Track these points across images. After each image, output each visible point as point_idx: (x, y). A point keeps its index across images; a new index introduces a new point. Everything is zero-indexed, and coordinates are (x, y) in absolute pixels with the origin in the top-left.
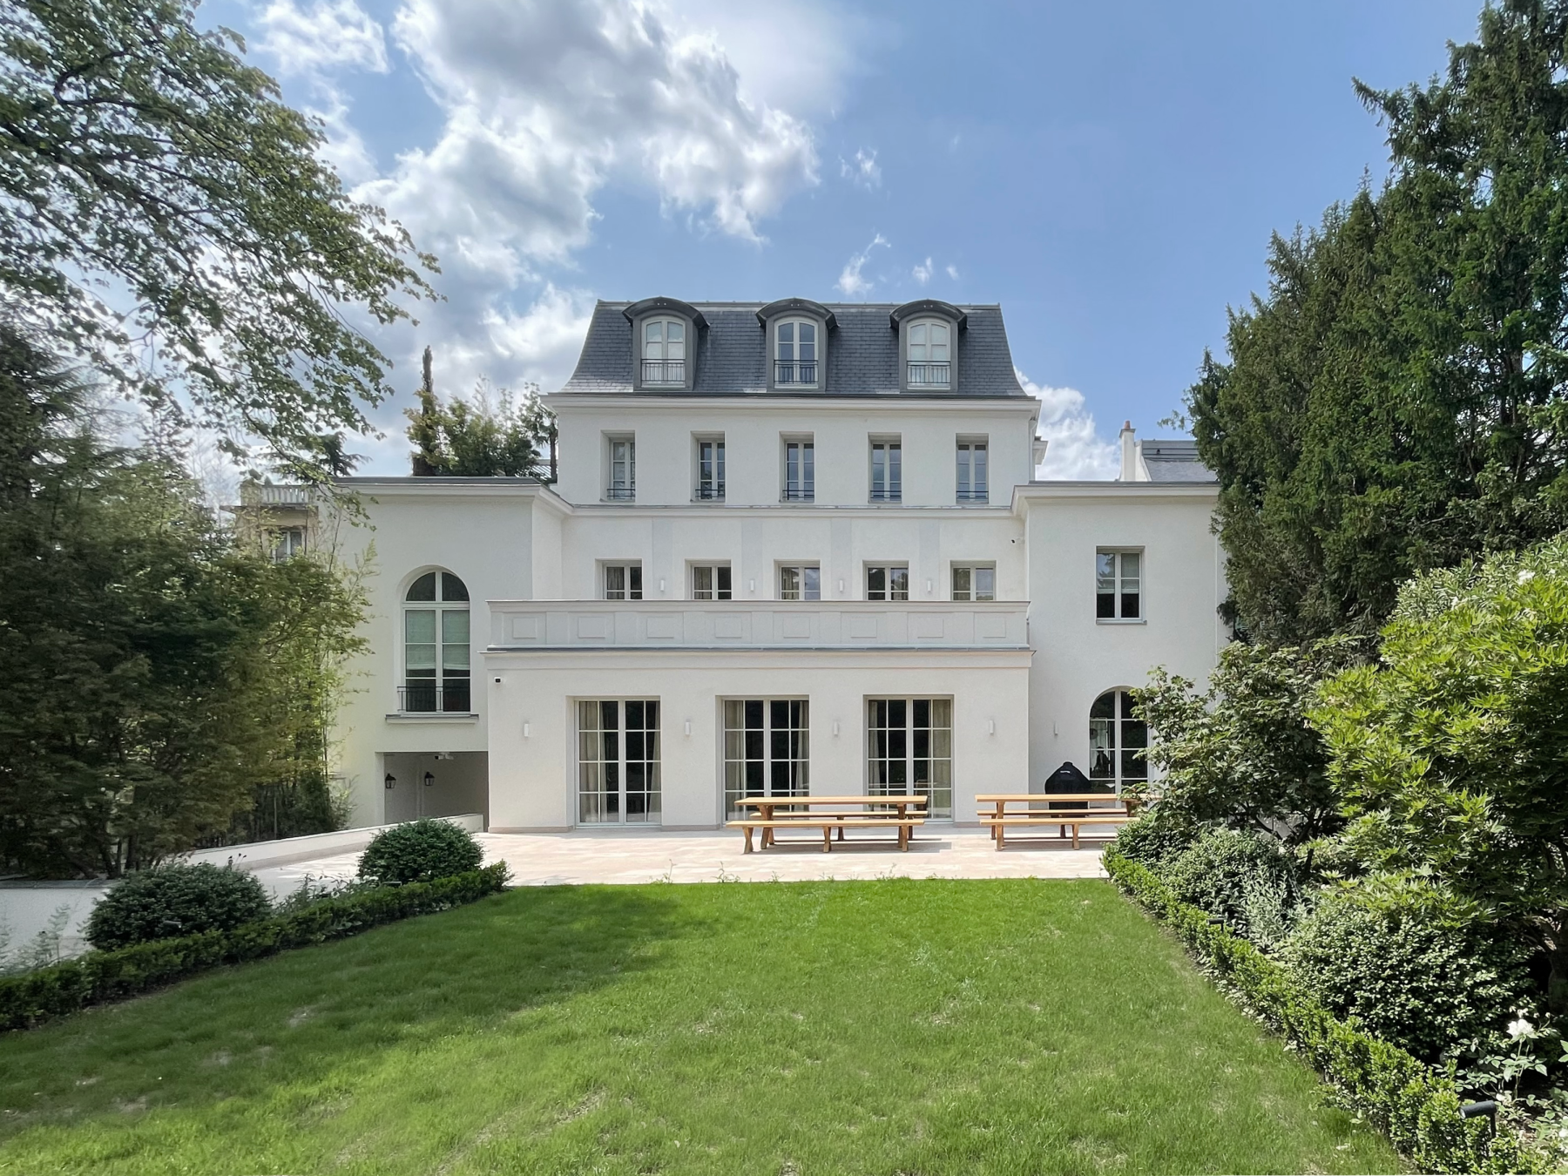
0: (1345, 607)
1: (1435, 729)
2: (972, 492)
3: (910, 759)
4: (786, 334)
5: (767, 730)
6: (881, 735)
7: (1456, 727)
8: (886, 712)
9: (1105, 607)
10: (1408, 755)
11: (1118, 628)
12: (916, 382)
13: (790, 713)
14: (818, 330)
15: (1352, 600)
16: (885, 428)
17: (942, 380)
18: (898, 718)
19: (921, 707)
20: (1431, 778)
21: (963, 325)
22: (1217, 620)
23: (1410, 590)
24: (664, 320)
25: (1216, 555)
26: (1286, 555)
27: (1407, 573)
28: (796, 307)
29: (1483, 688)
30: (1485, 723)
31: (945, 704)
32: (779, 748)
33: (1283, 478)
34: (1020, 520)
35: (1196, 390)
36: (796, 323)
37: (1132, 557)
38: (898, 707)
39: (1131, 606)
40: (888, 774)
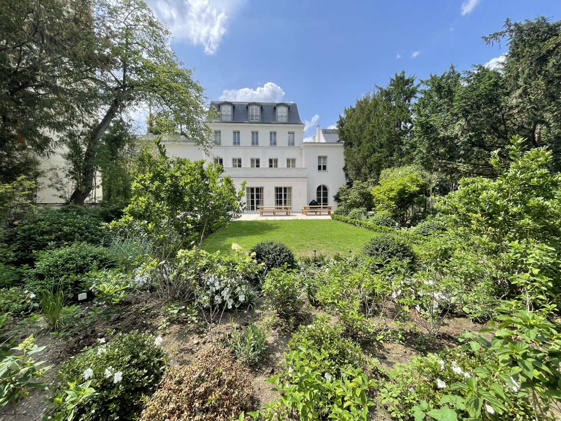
0: (370, 171)
1: (388, 194)
2: (291, 144)
3: (283, 199)
4: (253, 109)
5: (255, 193)
6: (277, 195)
7: (391, 194)
8: (278, 190)
9: (319, 168)
10: (384, 197)
11: (322, 172)
12: (279, 120)
13: (259, 190)
14: (259, 109)
15: (372, 170)
16: (273, 130)
17: (285, 120)
18: (281, 191)
19: (285, 189)
20: (388, 200)
21: (289, 107)
22: (342, 171)
23: (383, 172)
24: (226, 106)
25: (343, 157)
26: (358, 160)
27: (383, 168)
28: (254, 104)
29: (394, 190)
30: (394, 194)
31: (290, 188)
32: (257, 197)
33: (358, 146)
34: (301, 150)
35: (338, 122)
36: (254, 107)
37: (325, 158)
38: (281, 189)
39: (325, 168)
40: (279, 202)
